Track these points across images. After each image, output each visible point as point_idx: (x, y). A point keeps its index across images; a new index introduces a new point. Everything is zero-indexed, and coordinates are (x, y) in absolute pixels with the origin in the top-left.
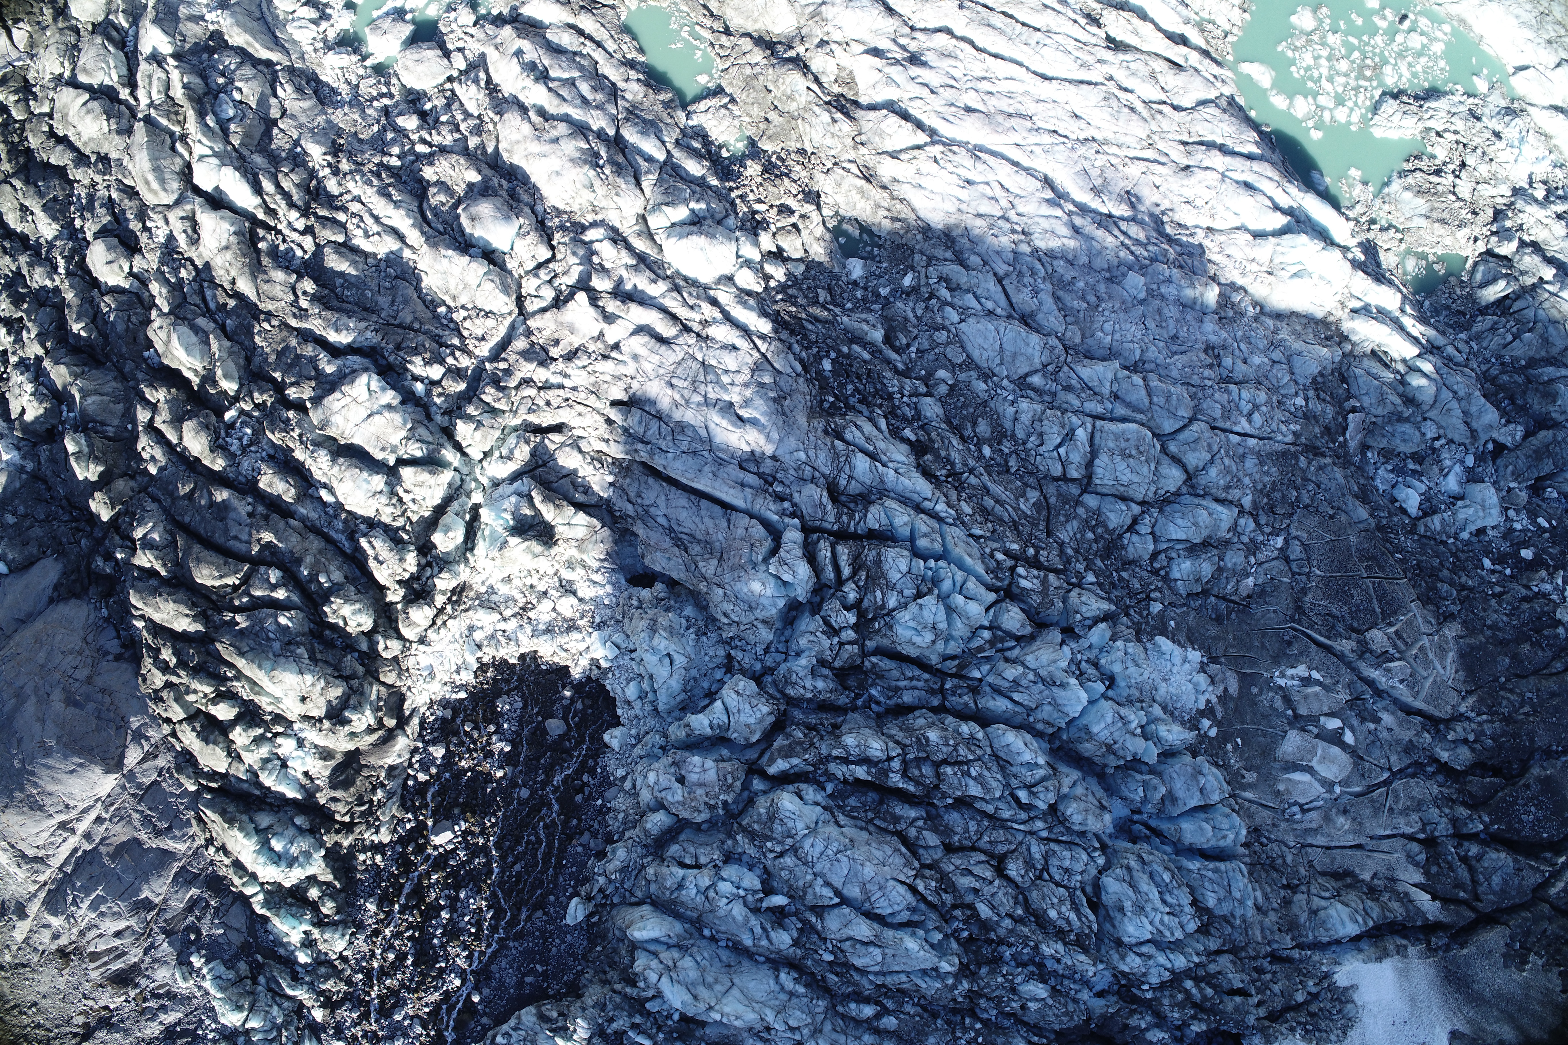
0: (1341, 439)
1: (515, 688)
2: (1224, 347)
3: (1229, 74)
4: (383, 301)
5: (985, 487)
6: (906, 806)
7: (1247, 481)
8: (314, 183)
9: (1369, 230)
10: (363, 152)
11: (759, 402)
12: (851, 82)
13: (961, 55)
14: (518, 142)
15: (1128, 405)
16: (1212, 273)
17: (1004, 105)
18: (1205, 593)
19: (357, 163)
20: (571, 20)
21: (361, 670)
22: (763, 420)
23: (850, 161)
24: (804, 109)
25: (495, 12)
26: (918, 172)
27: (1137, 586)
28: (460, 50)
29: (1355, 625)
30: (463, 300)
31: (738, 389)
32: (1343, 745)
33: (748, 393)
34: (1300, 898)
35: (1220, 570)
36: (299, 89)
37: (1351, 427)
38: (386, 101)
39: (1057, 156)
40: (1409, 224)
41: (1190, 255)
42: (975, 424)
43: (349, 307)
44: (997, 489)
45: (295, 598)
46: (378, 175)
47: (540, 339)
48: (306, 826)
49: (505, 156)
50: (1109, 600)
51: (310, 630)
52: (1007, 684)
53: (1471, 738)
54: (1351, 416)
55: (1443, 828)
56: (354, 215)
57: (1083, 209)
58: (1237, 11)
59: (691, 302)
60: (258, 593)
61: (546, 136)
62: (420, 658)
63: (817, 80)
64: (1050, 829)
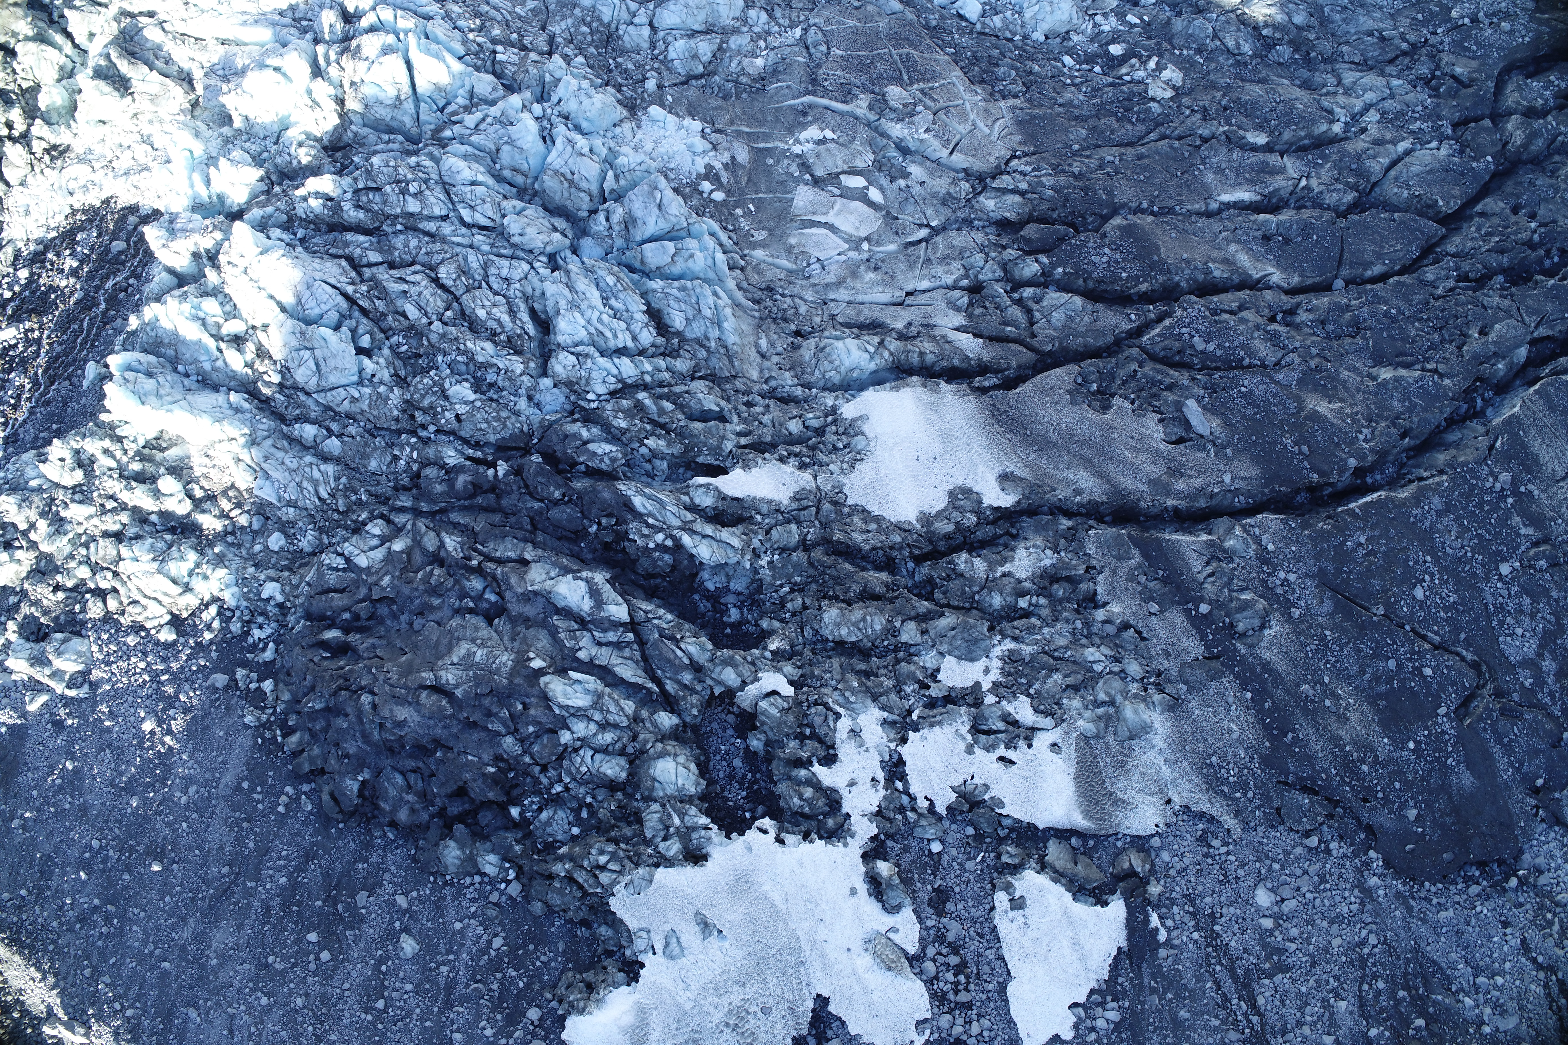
6: (356, 234)
18: (709, 72)
29: (877, 90)
32: (870, 204)
34: (812, 342)
35: (722, 50)
53: (1024, 187)
55: (989, 272)
64: (492, 245)
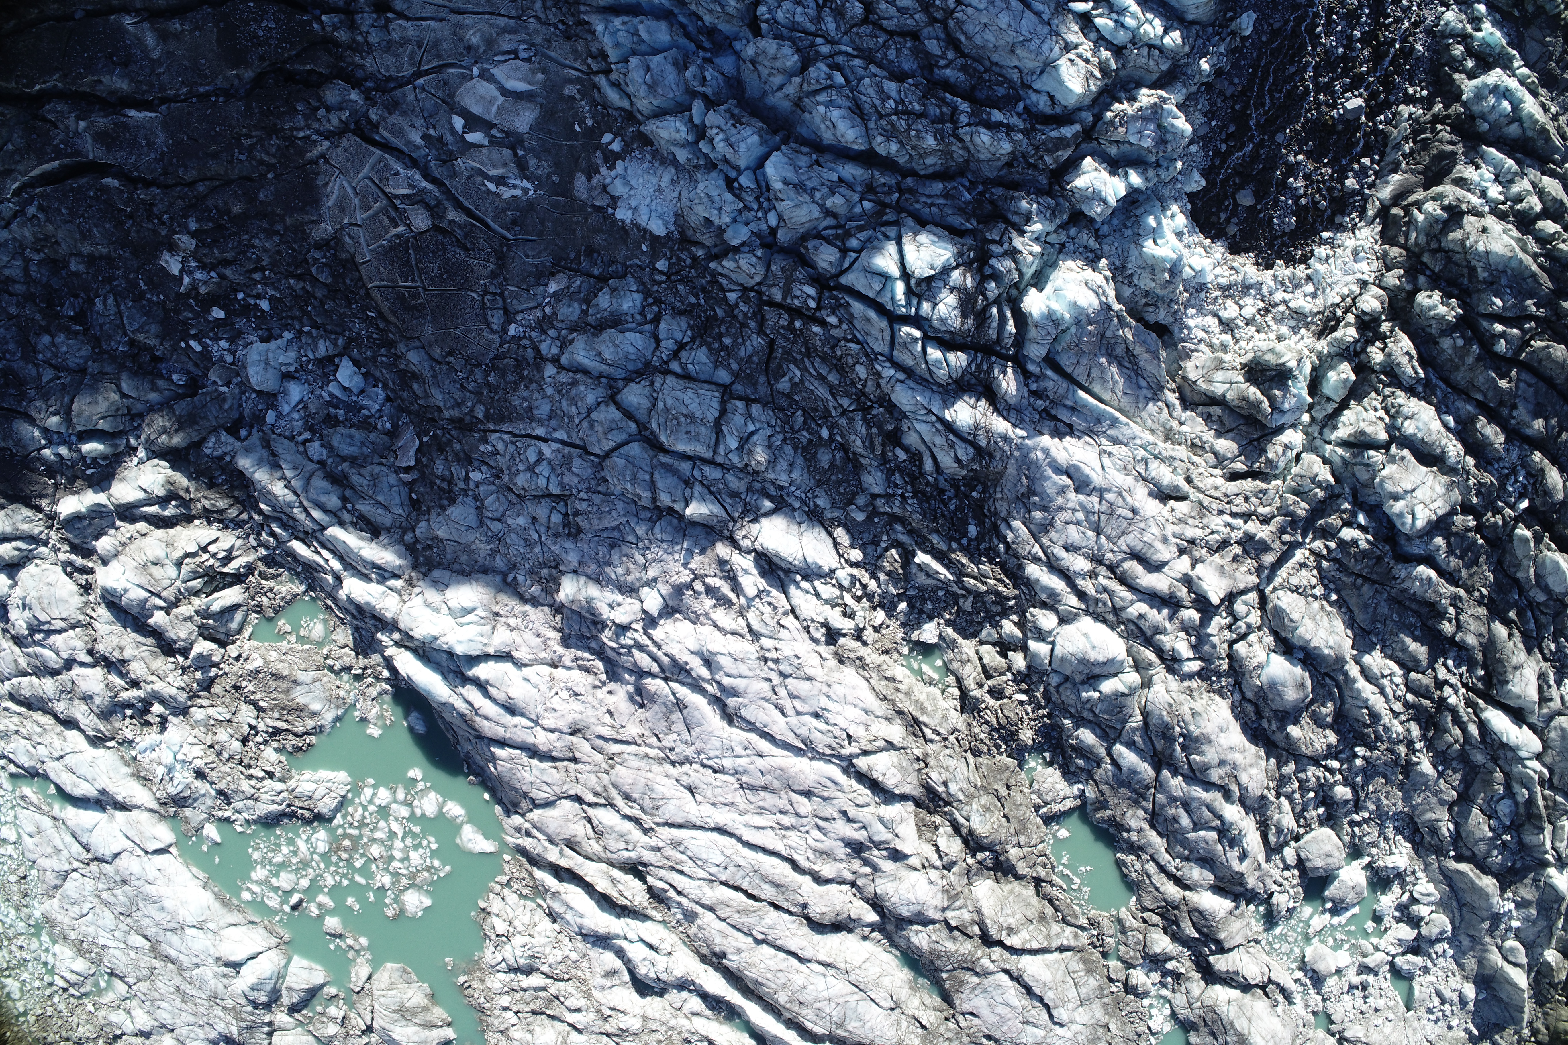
0: (425, 439)
1: (1276, 238)
2: (557, 535)
3: (509, 839)
4: (1384, 609)
5: (833, 395)
6: (952, 80)
7: (550, 391)
8: (1431, 734)
9: (365, 668)
10: (1385, 764)
11: (1051, 491)
12: (922, 827)
13: (810, 853)
14: (1251, 765)
15: (675, 472)
16: (559, 618)
17: (769, 800)
18: (603, 279)
19: (1391, 750)
20: (1188, 893)
21: (1426, 258)
22: (1049, 472)
23: (932, 741)
24: (971, 797)
25: (1252, 907)
26: (867, 727)
27: (680, 287)
28: (1287, 867)
29: (440, 237)
30: (1316, 605)
31: (1070, 505)
32: (466, 114)
33: (1060, 501)
35: (587, 301)
36: (1434, 830)
37: (412, 452)
38: (1357, 818)
39: (718, 744)
40: (317, 674)
41: (582, 637)
42: (832, 463)
43: (1414, 606)
44: (822, 391)
45: (1485, 324)
46: (1378, 738)
47: (1250, 563)
48: (1479, 121)
49: (1262, 753)
50: (714, 274)
51: (1470, 296)
52: (842, 190)
53: (322, 112)
54: (412, 463)
55: (366, 21)
56: (1398, 699)
57: (696, 686)
58: (495, 910)
59: (1105, 596)
60: (1515, 331)
61: (1228, 769)
62: (1367, 269)
63: (956, 828)
64: (813, 44)
